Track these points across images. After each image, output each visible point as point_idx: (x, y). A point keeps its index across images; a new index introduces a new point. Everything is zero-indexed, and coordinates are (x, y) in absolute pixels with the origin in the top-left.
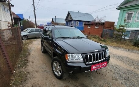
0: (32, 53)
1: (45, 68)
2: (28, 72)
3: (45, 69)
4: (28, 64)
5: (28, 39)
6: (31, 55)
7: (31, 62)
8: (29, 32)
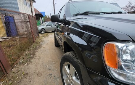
0: (44, 46)
1: (53, 70)
2: (27, 74)
3: (52, 72)
4: (33, 60)
5: (46, 32)
6: (42, 48)
7: (37, 58)
8: (47, 26)
